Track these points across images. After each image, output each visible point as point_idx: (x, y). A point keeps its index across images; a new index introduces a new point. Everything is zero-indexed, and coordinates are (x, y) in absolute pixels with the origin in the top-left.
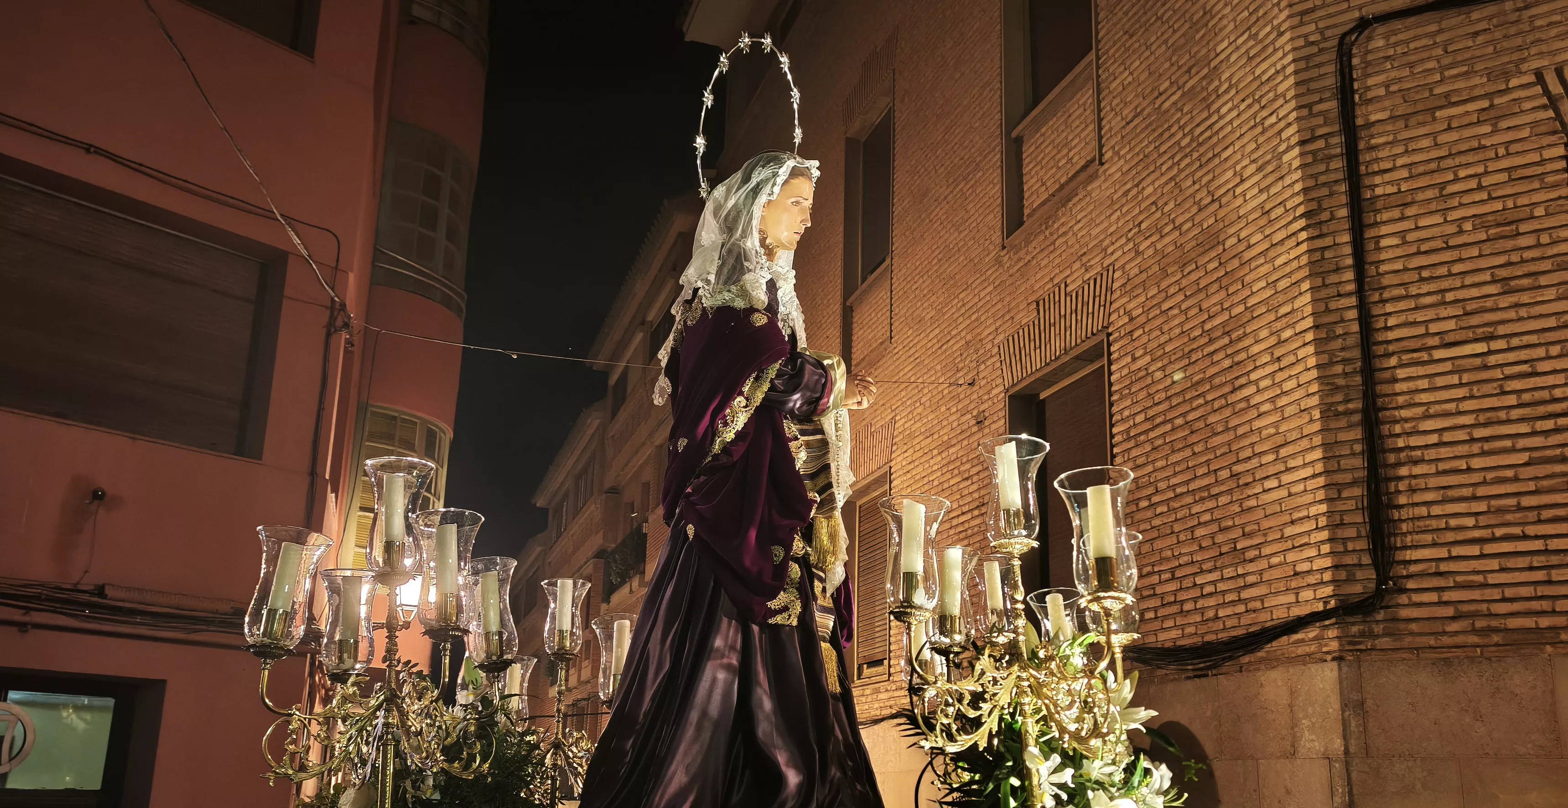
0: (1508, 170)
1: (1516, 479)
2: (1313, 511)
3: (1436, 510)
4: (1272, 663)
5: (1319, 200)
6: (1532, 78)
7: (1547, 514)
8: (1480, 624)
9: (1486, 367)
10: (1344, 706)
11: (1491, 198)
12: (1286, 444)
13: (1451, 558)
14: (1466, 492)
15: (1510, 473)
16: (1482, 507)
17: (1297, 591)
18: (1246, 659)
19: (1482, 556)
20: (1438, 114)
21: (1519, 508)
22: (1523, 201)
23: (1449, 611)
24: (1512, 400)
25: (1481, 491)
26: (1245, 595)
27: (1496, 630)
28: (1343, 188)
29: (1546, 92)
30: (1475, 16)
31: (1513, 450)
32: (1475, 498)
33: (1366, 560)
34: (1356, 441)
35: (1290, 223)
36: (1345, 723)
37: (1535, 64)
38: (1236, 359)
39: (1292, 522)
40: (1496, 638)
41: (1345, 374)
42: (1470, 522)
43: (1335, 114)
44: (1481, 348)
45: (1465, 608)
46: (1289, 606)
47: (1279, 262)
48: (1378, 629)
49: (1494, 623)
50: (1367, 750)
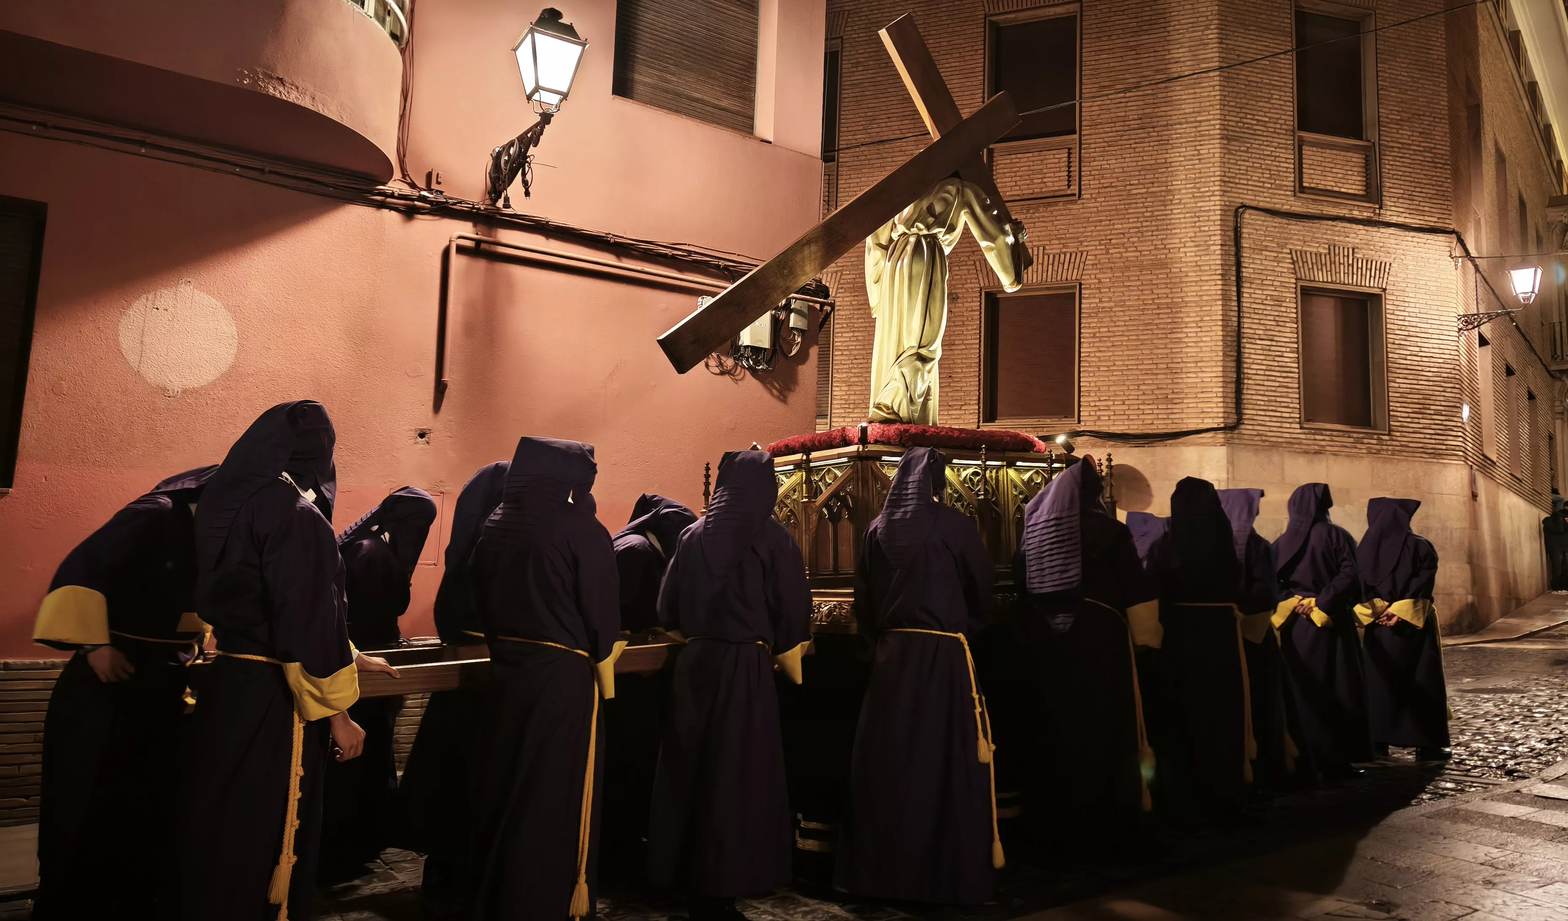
0: (1281, 282)
1: (1275, 391)
2: (1215, 390)
3: (1254, 397)
4: (1185, 444)
5: (1226, 270)
6: (1288, 251)
7: (1283, 404)
8: (1264, 438)
9: (1270, 350)
10: (1228, 463)
11: (1275, 290)
12: (1202, 361)
13: (1257, 415)
14: (1262, 393)
15: (1274, 389)
16: (1266, 398)
17: (1203, 418)
18: (1168, 442)
19: (1265, 416)
20: (1263, 252)
21: (1276, 401)
22: (1284, 295)
23: (1255, 433)
24: (1276, 364)
25: (1267, 393)
26: (1171, 416)
27: (1267, 441)
28: (1234, 268)
29: (1292, 258)
30: (1275, 220)
31: (1275, 381)
32: (1264, 395)
33: (1234, 411)
34: (1233, 367)
35: (1212, 275)
36: (1228, 469)
37: (1291, 247)
38: (1175, 320)
39: (1202, 392)
40: (1267, 444)
41: (1230, 341)
42: (1262, 403)
43: (1233, 237)
44: (1269, 343)
45: (1260, 432)
46: (1198, 424)
47: (1203, 288)
48: (1235, 436)
49: (1267, 438)
50: (1234, 479)
